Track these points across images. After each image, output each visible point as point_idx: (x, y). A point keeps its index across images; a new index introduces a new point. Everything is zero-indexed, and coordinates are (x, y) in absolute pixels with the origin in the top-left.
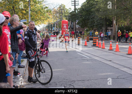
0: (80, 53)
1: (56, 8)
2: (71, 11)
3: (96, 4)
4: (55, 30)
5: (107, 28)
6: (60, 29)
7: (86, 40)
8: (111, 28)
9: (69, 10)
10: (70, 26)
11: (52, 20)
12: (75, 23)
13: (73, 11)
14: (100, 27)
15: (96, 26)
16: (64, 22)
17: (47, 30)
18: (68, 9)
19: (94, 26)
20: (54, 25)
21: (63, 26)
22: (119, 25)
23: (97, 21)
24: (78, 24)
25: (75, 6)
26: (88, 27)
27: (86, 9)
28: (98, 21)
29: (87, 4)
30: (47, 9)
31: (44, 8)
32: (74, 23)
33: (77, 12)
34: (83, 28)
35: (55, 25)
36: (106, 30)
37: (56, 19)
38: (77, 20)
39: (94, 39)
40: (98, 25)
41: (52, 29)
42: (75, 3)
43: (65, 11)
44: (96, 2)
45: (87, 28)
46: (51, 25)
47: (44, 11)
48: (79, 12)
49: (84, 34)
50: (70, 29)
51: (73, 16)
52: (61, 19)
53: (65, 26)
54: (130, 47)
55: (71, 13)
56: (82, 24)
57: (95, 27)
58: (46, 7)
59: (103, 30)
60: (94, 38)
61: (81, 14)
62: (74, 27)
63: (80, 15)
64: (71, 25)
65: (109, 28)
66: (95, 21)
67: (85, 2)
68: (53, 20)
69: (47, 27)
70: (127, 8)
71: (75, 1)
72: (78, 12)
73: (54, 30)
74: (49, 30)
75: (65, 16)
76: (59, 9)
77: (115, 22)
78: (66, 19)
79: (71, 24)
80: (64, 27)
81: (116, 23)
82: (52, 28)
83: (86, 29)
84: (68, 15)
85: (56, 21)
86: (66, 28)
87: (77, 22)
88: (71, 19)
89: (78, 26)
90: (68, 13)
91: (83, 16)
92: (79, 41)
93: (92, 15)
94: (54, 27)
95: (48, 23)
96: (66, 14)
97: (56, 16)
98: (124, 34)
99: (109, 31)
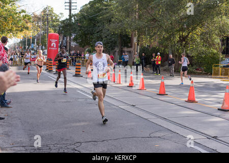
0: (82, 91)
3: (106, 9)
4: (35, 49)
5: (122, 49)
6: (44, 48)
8: (129, 49)
9: (60, 16)
10: (60, 43)
13: (67, 19)
14: (111, 46)
16: (51, 37)
17: (21, 47)
20: (33, 40)
21: (50, 43)
23: (106, 37)
24: (75, 40)
25: (70, 10)
28: (108, 37)
29: (90, 8)
30: (24, 14)
31: (20, 13)
32: (68, 38)
33: (73, 20)
34: (83, 47)
35: (36, 40)
36: (122, 52)
37: (37, 31)
38: (73, 34)
40: (108, 43)
41: (29, 47)
42: (70, 6)
43: (54, 18)
44: (106, 6)
45: (90, 48)
46: (29, 40)
47: (18, 17)
48: (77, 20)
49: (84, 58)
51: (66, 27)
52: (46, 31)
53: (53, 44)
54: (163, 83)
55: (64, 21)
56: (82, 41)
58: (23, 11)
59: (116, 51)
61: (80, 24)
62: (68, 44)
63: (79, 26)
64: (62, 42)
65: (126, 49)
66: (103, 36)
67: (86, 5)
68: (32, 31)
71: (70, 3)
74: (25, 48)
76: (43, 14)
77: (135, 40)
78: (55, 31)
79: (63, 39)
80: (52, 45)
81: (138, 41)
82: (29, 45)
83: (87, 50)
84: (58, 25)
85: (38, 34)
86: (55, 47)
87: (73, 36)
88: (63, 32)
89: (75, 43)
90: (58, 21)
91: (83, 28)
92: (78, 70)
93: (99, 26)
94: (33, 43)
95: (23, 37)
96: (55, 23)
97: (38, 26)
98: (152, 60)
99: (126, 53)
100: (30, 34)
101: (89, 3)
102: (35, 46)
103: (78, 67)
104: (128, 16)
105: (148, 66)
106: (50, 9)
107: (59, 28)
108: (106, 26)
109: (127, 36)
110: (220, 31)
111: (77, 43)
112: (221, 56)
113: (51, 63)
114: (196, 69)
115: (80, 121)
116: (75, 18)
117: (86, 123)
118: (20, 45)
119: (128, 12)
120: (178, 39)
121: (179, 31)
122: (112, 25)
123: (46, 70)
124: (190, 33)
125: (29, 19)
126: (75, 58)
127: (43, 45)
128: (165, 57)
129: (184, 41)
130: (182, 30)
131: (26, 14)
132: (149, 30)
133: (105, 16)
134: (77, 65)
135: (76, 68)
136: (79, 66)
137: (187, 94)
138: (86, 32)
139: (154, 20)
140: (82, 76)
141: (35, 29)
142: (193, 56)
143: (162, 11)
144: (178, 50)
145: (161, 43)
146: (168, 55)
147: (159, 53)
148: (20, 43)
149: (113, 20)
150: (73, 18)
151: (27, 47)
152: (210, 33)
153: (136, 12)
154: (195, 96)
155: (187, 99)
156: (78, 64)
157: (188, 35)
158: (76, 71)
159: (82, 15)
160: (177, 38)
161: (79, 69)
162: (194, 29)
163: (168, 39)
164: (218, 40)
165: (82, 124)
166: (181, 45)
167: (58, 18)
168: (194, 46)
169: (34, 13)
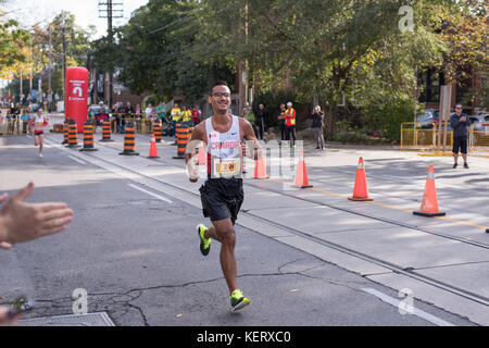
0: (138, 184)
1: (43, 27)
3: (182, 16)
4: (40, 99)
6: (57, 97)
7: (154, 139)
9: (90, 31)
10: (92, 86)
12: (111, 76)
13: (104, 38)
14: (196, 91)
15: (183, 88)
16: (72, 75)
17: (11, 97)
19: (174, 87)
20: (35, 81)
21: (71, 87)
22: (257, 88)
23: (185, 73)
24: (121, 79)
25: (110, 19)
26: (156, 92)
27: (147, 32)
28: (190, 74)
30: (14, 28)
31: (6, 26)
32: (107, 75)
33: (117, 39)
34: (139, 94)
35: (40, 81)
37: (43, 63)
38: (116, 68)
39: (182, 136)
40: (189, 86)
41: (26, 96)
42: (110, 11)
43: (77, 36)
44: (183, 9)
45: (153, 96)
46: (26, 82)
47: (3, 35)
48: (124, 40)
49: (141, 117)
50: (92, 96)
51: (102, 55)
52: (62, 62)
53: (77, 89)
55: (97, 42)
56: (135, 82)
57: (178, 91)
58: (13, 23)
61: (128, 48)
62: (108, 89)
63: (129, 51)
64: (95, 86)
66: (179, 72)
67: (142, 8)
68: (32, 64)
69: (9, 87)
70: (283, 34)
71: (110, 4)
72: (121, 40)
73: (34, 101)
74: (18, 98)
75: (76, 53)
76: (53, 28)
77: (244, 78)
78: (80, 61)
79: (97, 78)
80: (75, 92)
81: (250, 80)
82: (26, 92)
83: (146, 99)
84: (86, 50)
85: (44, 69)
86: (80, 95)
87: (118, 73)
88: (96, 64)
89: (121, 87)
90: (84, 41)
91: (136, 56)
92: (129, 142)
93: (169, 52)
94: (35, 87)
95: (14, 76)
96: (78, 47)
97: (43, 53)
98: (279, 118)
100: (28, 69)
101: (149, 5)
102: (39, 93)
103: (129, 136)
104: (228, 30)
105: (271, 129)
106: (68, 17)
107: (89, 56)
108: (185, 50)
109: (227, 70)
110: (414, 57)
111: (125, 86)
112: (417, 107)
113: (74, 128)
114: (369, 134)
115: (136, 247)
116: (119, 36)
117: (150, 251)
118: (7, 94)
119: (228, 20)
120: (331, 74)
121: (332, 58)
122: (197, 47)
123: (63, 143)
124: (353, 60)
125: (25, 39)
126: (123, 117)
127: (55, 93)
128: (304, 111)
129: (343, 77)
130: (339, 55)
131: (20, 27)
132: (271, 57)
133: (181, 30)
134: (127, 132)
135: (126, 138)
136: (132, 133)
137: (352, 184)
138: (144, 64)
139: (281, 36)
140: (138, 154)
141: (38, 60)
142: (360, 108)
143: (298, 18)
144: (330, 96)
145: (295, 84)
146: (311, 106)
147: (290, 104)
148: (7, 88)
149: (198, 37)
150: (115, 36)
151: (22, 96)
152: (393, 62)
153: (244, 21)
154: (368, 188)
155: (351, 195)
157: (351, 64)
158: (126, 145)
159: (135, 29)
160: (328, 73)
161: (132, 139)
162: (363, 52)
163: (311, 74)
164: (409, 75)
165: (142, 252)
166: (337, 85)
167: (85, 36)
168: (364, 87)
169: (35, 27)
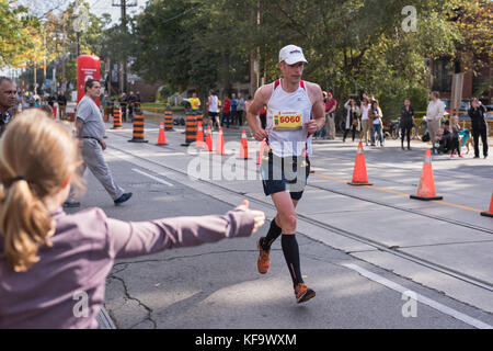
0: (142, 169)
1: (56, 13)
2: (109, 26)
4: (54, 89)
5: (231, 85)
6: (71, 87)
7: (162, 127)
8: (244, 87)
9: (104, 20)
10: (106, 76)
11: (42, 53)
12: (125, 65)
13: (116, 27)
14: (209, 81)
15: (196, 77)
16: (87, 63)
17: (25, 87)
18: (99, 16)
19: (188, 77)
20: (50, 70)
21: (83, 75)
23: (198, 62)
24: (135, 69)
25: (124, 7)
26: (170, 82)
27: (161, 20)
28: (203, 63)
30: (24, 14)
31: (15, 12)
32: (122, 65)
33: (130, 27)
34: (152, 83)
35: (54, 71)
36: (230, 92)
37: (57, 52)
38: (130, 58)
39: (190, 124)
40: (203, 75)
41: (41, 86)
43: (90, 24)
45: (167, 86)
46: (40, 72)
47: (12, 21)
48: (138, 28)
50: (106, 85)
51: (116, 43)
52: (76, 51)
55: (110, 31)
56: (149, 72)
57: (191, 80)
58: (21, 9)
60: (190, 118)
61: (143, 37)
62: (122, 78)
63: (143, 40)
64: (110, 74)
65: (238, 86)
66: (192, 62)
68: (45, 52)
69: (23, 76)
70: (294, 23)
72: (134, 28)
73: (48, 91)
75: (90, 42)
76: (66, 16)
77: (256, 67)
78: (94, 51)
79: (112, 68)
81: (262, 71)
82: (40, 82)
83: (161, 89)
84: (100, 39)
85: (58, 58)
87: (132, 62)
88: (109, 53)
89: (135, 76)
90: (99, 30)
92: (139, 129)
93: (183, 41)
94: (49, 77)
95: (28, 65)
96: (93, 36)
97: (58, 42)
99: (239, 95)
100: (42, 57)
102: (53, 83)
103: (138, 123)
106: (81, 5)
107: (103, 45)
109: (239, 60)
111: (139, 75)
116: (133, 25)
118: (21, 83)
120: (342, 63)
121: (343, 46)
122: (210, 35)
124: (365, 49)
127: (69, 82)
129: (355, 66)
130: (353, 45)
131: (30, 13)
134: (137, 120)
135: (135, 126)
136: (141, 120)
140: (147, 142)
141: (51, 46)
148: (21, 77)
149: (211, 25)
150: (128, 25)
151: (37, 85)
152: (405, 47)
153: (256, 9)
156: (137, 117)
157: (362, 54)
158: (135, 132)
159: (149, 17)
160: (340, 62)
161: (142, 126)
162: (374, 41)
164: (420, 64)
167: (100, 25)
169: (48, 15)
